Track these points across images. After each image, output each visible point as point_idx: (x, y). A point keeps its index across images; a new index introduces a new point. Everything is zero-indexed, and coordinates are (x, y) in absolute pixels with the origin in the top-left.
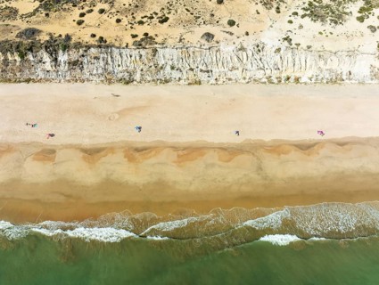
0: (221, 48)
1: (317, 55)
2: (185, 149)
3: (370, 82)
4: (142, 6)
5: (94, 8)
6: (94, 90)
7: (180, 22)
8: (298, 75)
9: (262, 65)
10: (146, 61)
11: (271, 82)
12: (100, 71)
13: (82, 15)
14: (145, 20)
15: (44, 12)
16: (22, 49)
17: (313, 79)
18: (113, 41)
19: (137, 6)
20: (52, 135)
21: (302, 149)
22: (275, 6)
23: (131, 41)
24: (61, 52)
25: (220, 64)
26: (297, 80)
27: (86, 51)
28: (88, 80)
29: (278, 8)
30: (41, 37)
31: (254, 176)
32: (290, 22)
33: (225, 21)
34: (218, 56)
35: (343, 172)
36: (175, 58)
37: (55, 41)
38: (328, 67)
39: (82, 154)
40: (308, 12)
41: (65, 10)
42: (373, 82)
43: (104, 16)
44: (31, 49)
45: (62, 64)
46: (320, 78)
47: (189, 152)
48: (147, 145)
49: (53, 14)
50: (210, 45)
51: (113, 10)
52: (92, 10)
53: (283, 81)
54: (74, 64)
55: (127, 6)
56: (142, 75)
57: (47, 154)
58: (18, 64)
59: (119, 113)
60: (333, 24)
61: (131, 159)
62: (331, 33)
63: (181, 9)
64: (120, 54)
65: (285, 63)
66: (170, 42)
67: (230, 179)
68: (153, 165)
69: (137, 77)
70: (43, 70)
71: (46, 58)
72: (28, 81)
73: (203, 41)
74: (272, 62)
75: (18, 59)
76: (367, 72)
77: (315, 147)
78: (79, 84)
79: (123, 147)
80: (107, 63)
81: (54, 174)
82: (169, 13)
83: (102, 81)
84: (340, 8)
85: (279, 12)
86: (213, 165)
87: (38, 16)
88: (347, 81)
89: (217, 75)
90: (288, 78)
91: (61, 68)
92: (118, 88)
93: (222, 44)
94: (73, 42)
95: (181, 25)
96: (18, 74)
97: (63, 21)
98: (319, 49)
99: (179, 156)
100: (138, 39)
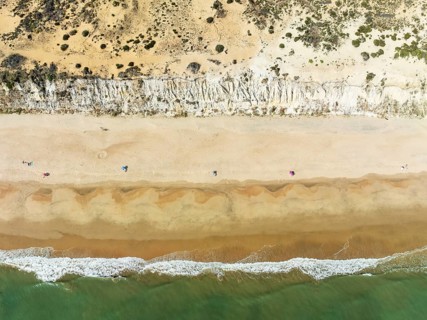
0: (207, 79)
1: (304, 86)
2: (166, 189)
3: (356, 113)
4: (128, 27)
5: (77, 29)
6: (83, 123)
7: (167, 47)
8: (284, 105)
9: (248, 96)
10: (133, 93)
11: (256, 114)
12: (88, 102)
13: (66, 37)
14: (130, 45)
15: (27, 34)
16: (9, 79)
17: (299, 111)
18: (99, 72)
19: (122, 28)
20: (47, 175)
21: (271, 190)
22: (269, 25)
23: (116, 72)
24: (47, 82)
25: (206, 96)
26: (283, 111)
27: (72, 82)
28: (78, 111)
29: (272, 28)
30: (26, 66)
31: (224, 217)
32: (282, 46)
33: (212, 47)
34: (204, 87)
35: (303, 214)
36: (161, 89)
37: (41, 70)
38: (315, 98)
39: (75, 195)
40: (303, 33)
41: (47, 30)
42: (359, 113)
43: (89, 39)
44: (18, 80)
45: (51, 94)
46: (306, 109)
47: (170, 193)
48: (132, 185)
49: (36, 36)
50: (196, 76)
51: (98, 33)
52: (76, 32)
53: (268, 113)
54: (62, 95)
55: (112, 27)
56: (130, 106)
57: (44, 194)
58: (7, 94)
59: (107, 150)
60: (326, 50)
61: (118, 200)
62: (322, 62)
63: (169, 31)
64: (107, 86)
65: (271, 94)
66: (156, 73)
67: (202, 219)
68: (137, 206)
69: (125, 108)
70: (33, 100)
71: (34, 88)
72: (19, 111)
73: (189, 73)
74: (259, 92)
75: (7, 89)
76: (353, 103)
77: (284, 189)
78: (68, 115)
79: (110, 188)
80: (94, 94)
81: (52, 214)
82: (156, 35)
83: (91, 112)
84: (339, 27)
85: (272, 32)
86: (189, 206)
87: (21, 39)
88: (333, 113)
89: (204, 106)
90: (274, 109)
91: (51, 98)
92: (107, 121)
93: (208, 74)
94: (58, 72)
95: (168, 51)
96: (9, 104)
97: (47, 45)
98: (307, 80)
99: (160, 197)
100: (123, 70)
